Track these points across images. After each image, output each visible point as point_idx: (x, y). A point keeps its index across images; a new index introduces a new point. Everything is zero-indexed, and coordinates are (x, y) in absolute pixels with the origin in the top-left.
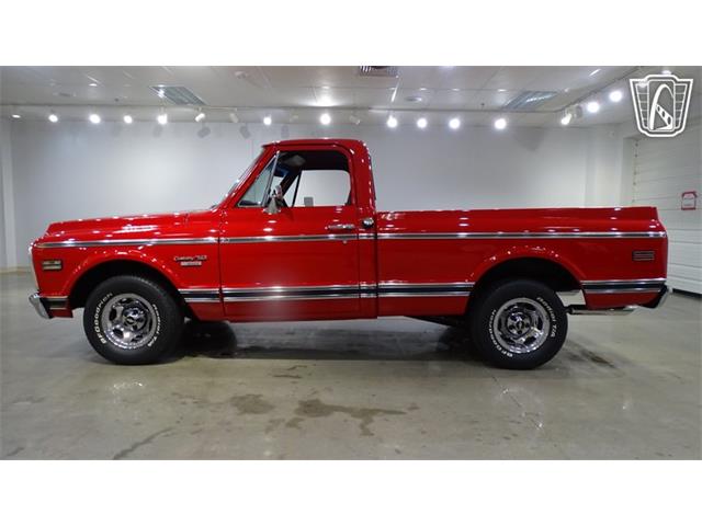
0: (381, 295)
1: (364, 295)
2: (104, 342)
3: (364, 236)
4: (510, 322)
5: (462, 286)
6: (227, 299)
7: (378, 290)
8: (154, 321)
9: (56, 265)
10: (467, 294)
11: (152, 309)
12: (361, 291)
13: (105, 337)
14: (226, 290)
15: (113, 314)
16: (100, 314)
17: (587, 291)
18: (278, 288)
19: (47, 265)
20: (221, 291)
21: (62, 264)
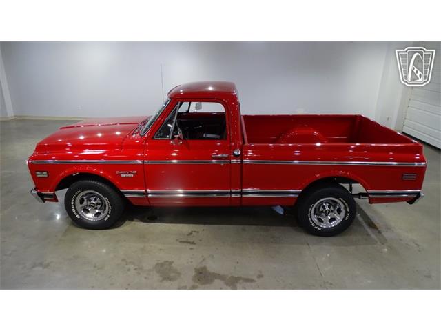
0: (244, 196)
1: (233, 196)
2: (79, 217)
3: (234, 161)
4: (321, 209)
5: (294, 192)
6: (150, 196)
7: (242, 193)
8: (107, 205)
9: (45, 174)
10: (296, 196)
11: (106, 200)
12: (231, 193)
13: (78, 214)
14: (149, 191)
15: (82, 201)
16: (74, 202)
17: (371, 196)
18: (180, 191)
19: (39, 174)
20: (146, 191)
21: (48, 174)
